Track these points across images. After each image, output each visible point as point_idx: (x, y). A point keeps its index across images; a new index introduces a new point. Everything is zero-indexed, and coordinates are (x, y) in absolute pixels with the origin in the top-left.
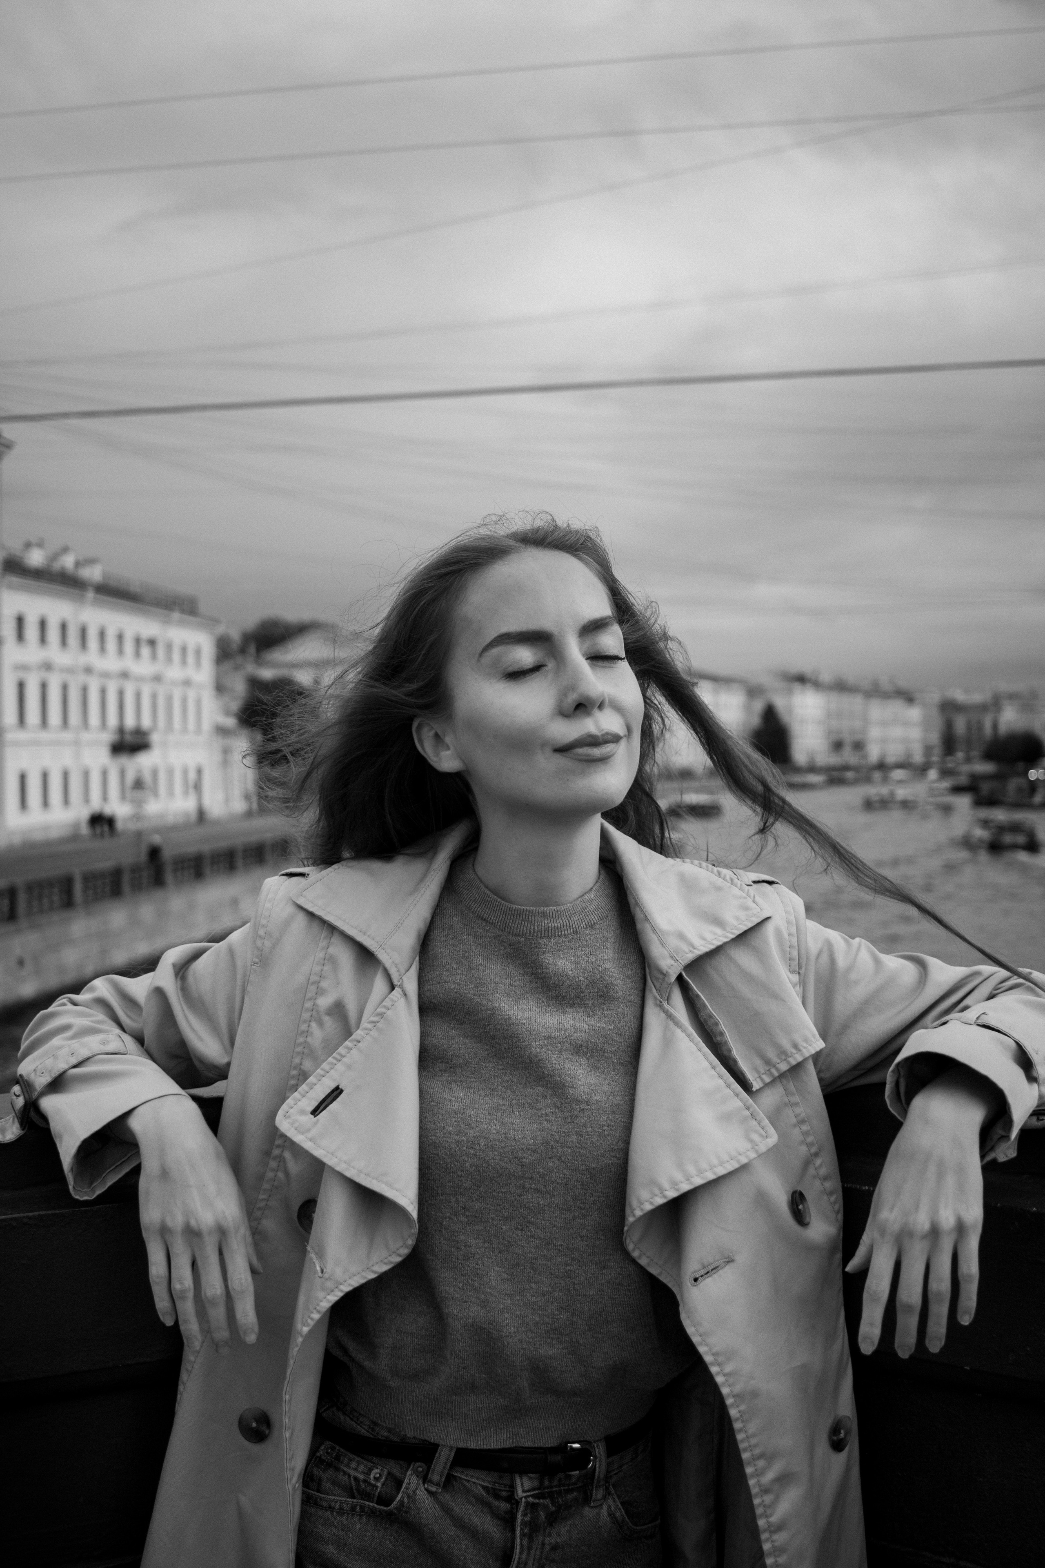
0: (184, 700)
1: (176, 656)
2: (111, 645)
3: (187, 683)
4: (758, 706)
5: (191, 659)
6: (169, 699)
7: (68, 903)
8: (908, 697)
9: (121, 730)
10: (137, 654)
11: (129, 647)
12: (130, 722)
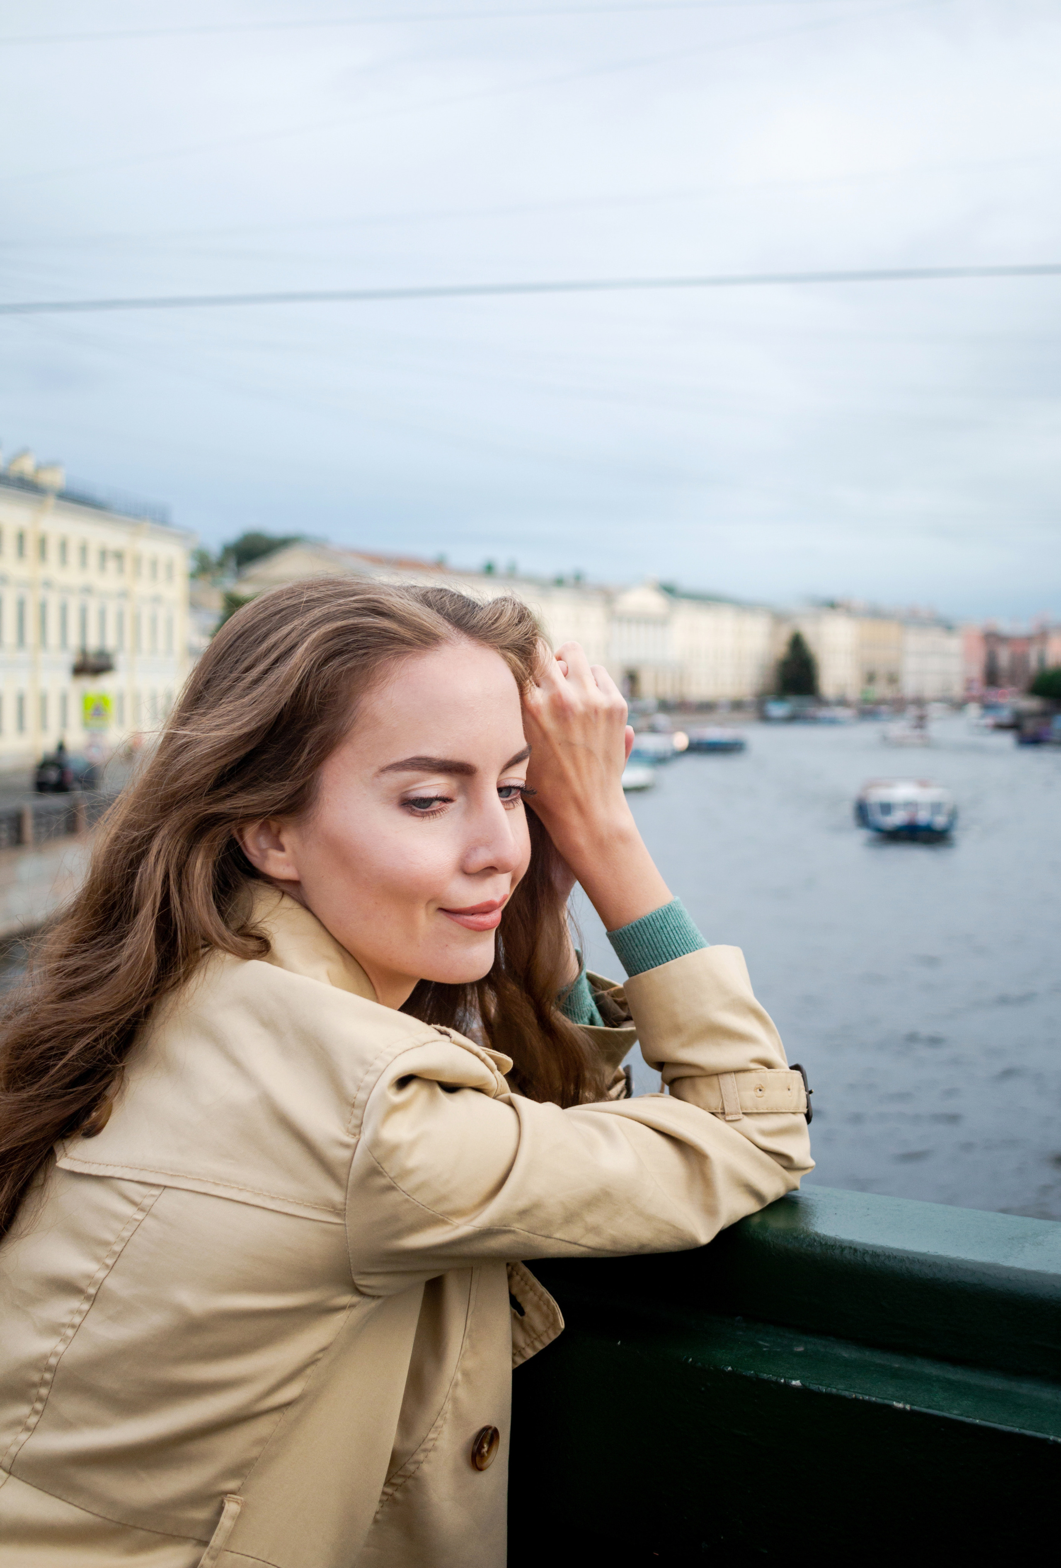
0: (154, 621)
1: (146, 570)
2: (73, 556)
3: (157, 600)
4: (784, 636)
5: (162, 573)
6: (137, 619)
7: (17, 840)
8: (948, 627)
9: (84, 652)
10: (102, 566)
11: (93, 559)
12: (93, 643)
